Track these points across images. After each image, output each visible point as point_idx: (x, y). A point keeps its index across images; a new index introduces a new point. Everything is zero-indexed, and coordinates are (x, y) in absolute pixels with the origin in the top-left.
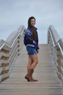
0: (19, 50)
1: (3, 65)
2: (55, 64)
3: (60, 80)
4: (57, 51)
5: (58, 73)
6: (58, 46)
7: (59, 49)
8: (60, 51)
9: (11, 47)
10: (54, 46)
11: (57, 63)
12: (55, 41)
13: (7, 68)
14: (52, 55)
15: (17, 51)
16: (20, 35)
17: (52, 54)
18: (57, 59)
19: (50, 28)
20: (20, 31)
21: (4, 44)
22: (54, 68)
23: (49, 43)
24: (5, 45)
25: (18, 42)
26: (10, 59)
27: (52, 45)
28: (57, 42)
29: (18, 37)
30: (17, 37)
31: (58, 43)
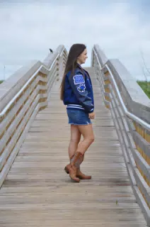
0: (58, 75)
1: (41, 91)
2: (102, 91)
3: (108, 109)
4: (104, 75)
7: (108, 72)
9: (50, 69)
10: (101, 68)
11: (104, 90)
12: (101, 64)
13: (45, 95)
15: (55, 75)
16: (59, 57)
17: (98, 79)
18: (104, 84)
19: (95, 48)
20: (59, 52)
21: (41, 66)
22: (100, 95)
23: (93, 66)
24: (43, 67)
25: (57, 64)
27: (98, 69)
28: (104, 64)
29: (57, 59)
31: (106, 65)
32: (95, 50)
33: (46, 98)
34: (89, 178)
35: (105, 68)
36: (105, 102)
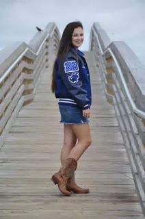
0: (47, 60)
1: (25, 81)
2: (103, 81)
3: (110, 105)
4: (106, 62)
5: (108, 94)
6: (109, 53)
7: (111, 57)
8: (113, 60)
9: (37, 54)
10: (102, 53)
11: (106, 80)
12: (103, 46)
13: (30, 86)
14: (97, 68)
15: (44, 60)
16: (49, 37)
17: (98, 66)
18: (106, 73)
19: (94, 26)
20: (49, 30)
21: (27, 49)
22: (101, 86)
23: (92, 50)
24: (28, 51)
25: (47, 47)
26: (34, 72)
27: (98, 53)
28: (106, 47)
29: (47, 40)
30: (45, 40)
31: (109, 49)
32: (95, 30)
33: (32, 90)
34: (87, 192)
35: (108, 53)
36: (107, 96)
